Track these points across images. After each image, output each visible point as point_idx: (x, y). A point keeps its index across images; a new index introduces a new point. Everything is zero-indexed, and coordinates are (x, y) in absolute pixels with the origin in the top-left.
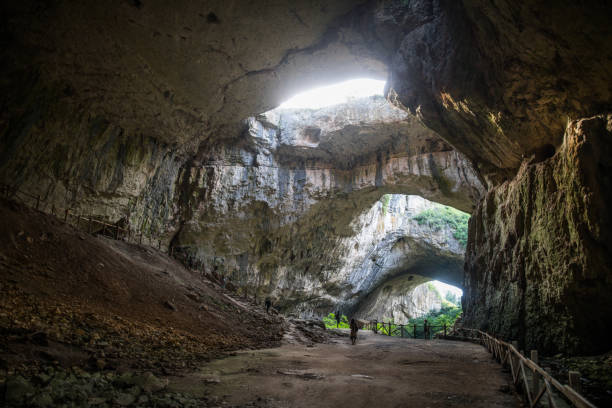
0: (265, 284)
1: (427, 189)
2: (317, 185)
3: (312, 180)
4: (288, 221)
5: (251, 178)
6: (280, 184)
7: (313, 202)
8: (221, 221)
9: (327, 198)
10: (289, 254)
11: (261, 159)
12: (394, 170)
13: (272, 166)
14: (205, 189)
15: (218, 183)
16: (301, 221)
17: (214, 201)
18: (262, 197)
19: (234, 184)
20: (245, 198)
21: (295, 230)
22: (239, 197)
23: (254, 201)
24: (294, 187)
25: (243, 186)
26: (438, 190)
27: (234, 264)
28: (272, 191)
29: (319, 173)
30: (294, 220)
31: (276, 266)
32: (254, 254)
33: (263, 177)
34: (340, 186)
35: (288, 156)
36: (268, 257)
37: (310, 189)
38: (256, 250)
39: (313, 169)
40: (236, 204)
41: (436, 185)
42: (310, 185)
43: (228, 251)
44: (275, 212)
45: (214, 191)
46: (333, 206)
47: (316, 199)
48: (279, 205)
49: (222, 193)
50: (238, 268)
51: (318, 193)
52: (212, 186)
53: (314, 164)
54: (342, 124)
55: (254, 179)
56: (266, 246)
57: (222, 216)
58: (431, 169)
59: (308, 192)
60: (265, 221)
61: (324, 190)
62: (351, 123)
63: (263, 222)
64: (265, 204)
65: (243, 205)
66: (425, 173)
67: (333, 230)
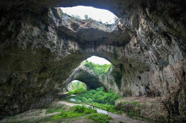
0: (39, 86)
1: (110, 56)
2: (72, 47)
3: (71, 45)
4: (58, 59)
5: (43, 36)
6: (57, 43)
7: (69, 54)
8: (21, 54)
9: (75, 53)
10: (53, 73)
11: (50, 28)
12: (102, 48)
13: (55, 34)
14: (13, 32)
15: (23, 32)
16: (62, 61)
17: (18, 41)
18: (48, 46)
19: (33, 35)
20: (38, 44)
21: (59, 63)
22: (35, 43)
23: (43, 47)
24: (63, 46)
25: (38, 38)
26: (113, 58)
27: (24, 77)
28: (54, 45)
29: (73, 43)
30: (60, 59)
31: (46, 78)
32: (36, 72)
33: (50, 37)
34: (80, 50)
35: (62, 32)
36: (43, 75)
37: (69, 48)
38: (38, 71)
39: (71, 40)
40: (33, 46)
41: (113, 56)
42: (70, 47)
43: (22, 70)
44: (53, 54)
45: (19, 35)
46: (76, 57)
47: (71, 53)
48: (55, 51)
49: (24, 38)
50: (26, 79)
51: (72, 50)
52: (18, 32)
53: (71, 39)
54: (89, 26)
55: (45, 37)
56: (44, 69)
57: (22, 51)
58: (114, 51)
59: (68, 49)
60: (47, 58)
61: (75, 50)
62: (93, 27)
63: (45, 58)
64: (49, 50)
65: (36, 47)
66: (111, 51)
67: (72, 65)
